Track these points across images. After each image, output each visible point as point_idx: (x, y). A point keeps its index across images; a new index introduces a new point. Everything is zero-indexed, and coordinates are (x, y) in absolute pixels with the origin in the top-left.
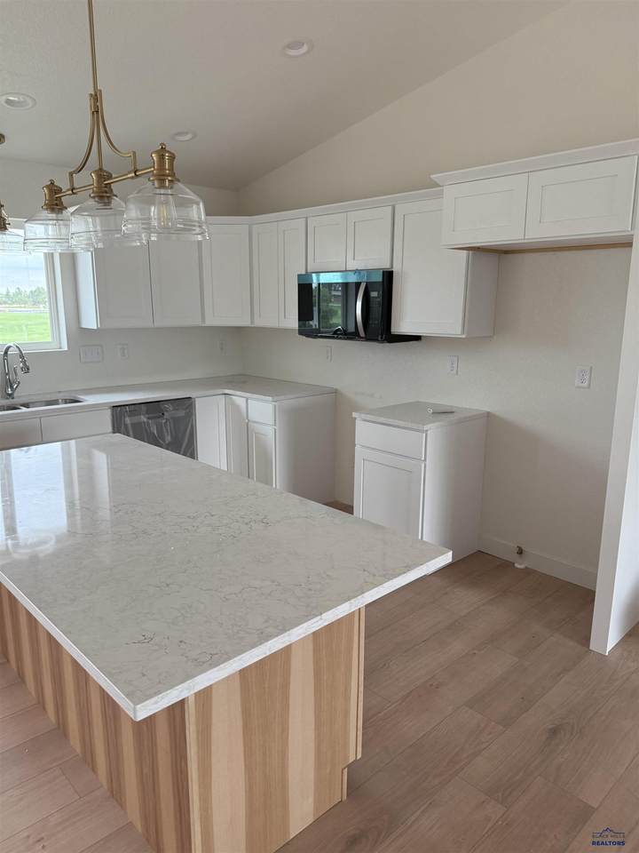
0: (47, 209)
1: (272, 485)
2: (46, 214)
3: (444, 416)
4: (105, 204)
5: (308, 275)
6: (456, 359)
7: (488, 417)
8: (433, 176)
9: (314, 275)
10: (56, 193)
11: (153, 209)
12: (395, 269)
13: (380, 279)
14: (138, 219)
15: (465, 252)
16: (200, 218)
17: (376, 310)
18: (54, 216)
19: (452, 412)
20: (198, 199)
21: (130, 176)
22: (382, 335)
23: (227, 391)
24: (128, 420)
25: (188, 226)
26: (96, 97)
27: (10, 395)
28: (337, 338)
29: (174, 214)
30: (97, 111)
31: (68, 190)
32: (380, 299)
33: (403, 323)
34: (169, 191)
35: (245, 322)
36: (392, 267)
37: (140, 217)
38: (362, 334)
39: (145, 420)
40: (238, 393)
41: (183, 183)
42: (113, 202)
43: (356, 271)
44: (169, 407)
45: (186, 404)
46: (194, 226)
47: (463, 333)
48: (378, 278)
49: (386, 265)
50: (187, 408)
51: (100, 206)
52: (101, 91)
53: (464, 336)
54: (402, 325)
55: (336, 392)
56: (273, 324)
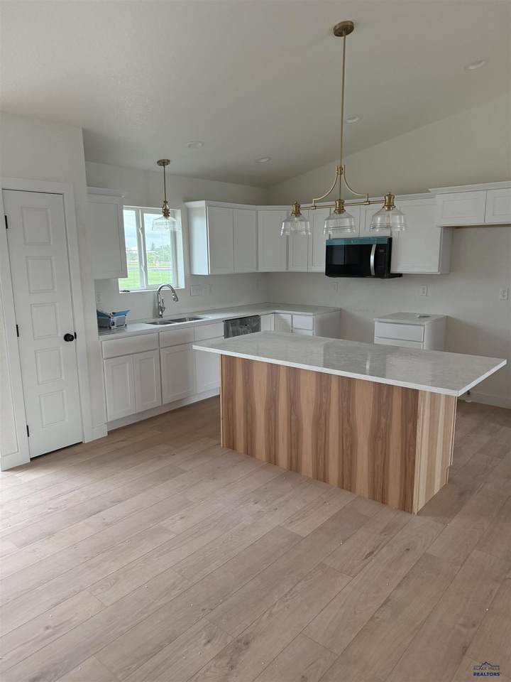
3: (426, 318)
5: (331, 241)
6: (426, 287)
7: (447, 318)
8: (430, 190)
12: (394, 237)
15: (440, 229)
19: (430, 317)
22: (385, 274)
23: (277, 311)
24: (231, 329)
27: (161, 315)
32: (386, 254)
33: (399, 267)
35: (283, 269)
36: (391, 235)
38: (373, 273)
39: (240, 329)
40: (284, 312)
44: (250, 321)
45: (257, 318)
47: (439, 271)
48: (386, 242)
49: (387, 235)
50: (257, 322)
53: (439, 273)
54: (395, 269)
55: (340, 310)
56: (304, 270)
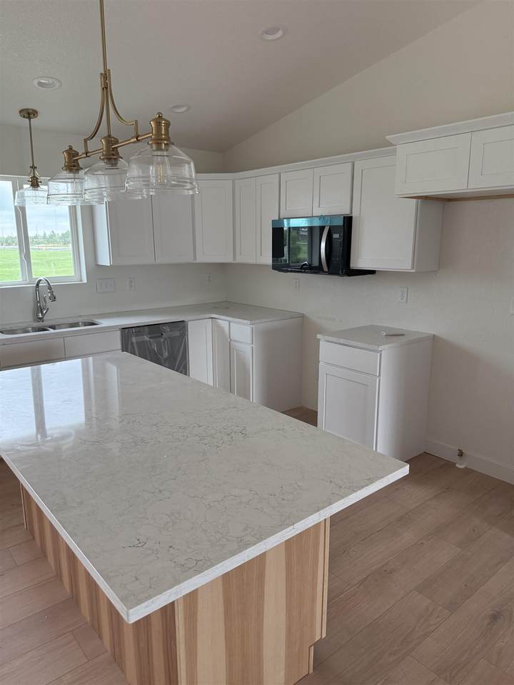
0: (66, 170)
1: (250, 399)
2: (66, 174)
3: (395, 338)
4: (113, 165)
5: (280, 220)
6: (406, 290)
7: (433, 339)
8: (387, 137)
9: (285, 220)
10: (74, 157)
11: (151, 168)
12: (354, 215)
13: (341, 223)
14: (139, 177)
15: (415, 200)
16: (191, 176)
17: (338, 249)
18: (72, 175)
19: (403, 335)
20: (189, 159)
21: (132, 141)
22: (342, 269)
23: (214, 316)
24: (134, 340)
25: (181, 182)
26: (106, 76)
27: (41, 319)
28: (305, 272)
29: (169, 172)
30: (106, 88)
31: (83, 154)
32: (341, 240)
33: (361, 260)
34: (165, 153)
35: (229, 259)
36: (352, 213)
37: (141, 174)
38: (326, 269)
39: (148, 339)
40: (222, 317)
41: (177, 146)
42: (119, 163)
43: (321, 217)
44: (167, 328)
45: (181, 326)
46: (186, 182)
47: (413, 268)
48: (340, 222)
49: (346, 212)
50: (181, 330)
51: (108, 166)
52: (109, 70)
53: (413, 271)
54: (359, 262)
55: (303, 316)
56: (251, 261)
